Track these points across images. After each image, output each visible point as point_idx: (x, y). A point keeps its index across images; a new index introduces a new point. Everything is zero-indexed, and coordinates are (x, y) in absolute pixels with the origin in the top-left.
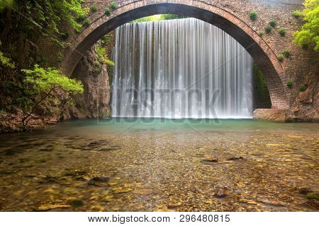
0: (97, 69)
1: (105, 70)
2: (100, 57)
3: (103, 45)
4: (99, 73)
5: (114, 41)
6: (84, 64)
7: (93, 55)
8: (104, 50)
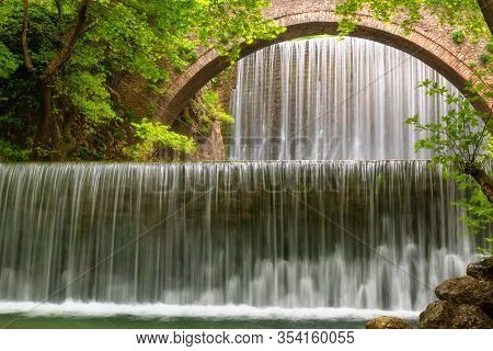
0: (205, 130)
1: (218, 131)
2: (209, 108)
3: (215, 87)
4: (209, 135)
5: (235, 79)
6: (184, 119)
7: (199, 105)
8: (216, 95)
